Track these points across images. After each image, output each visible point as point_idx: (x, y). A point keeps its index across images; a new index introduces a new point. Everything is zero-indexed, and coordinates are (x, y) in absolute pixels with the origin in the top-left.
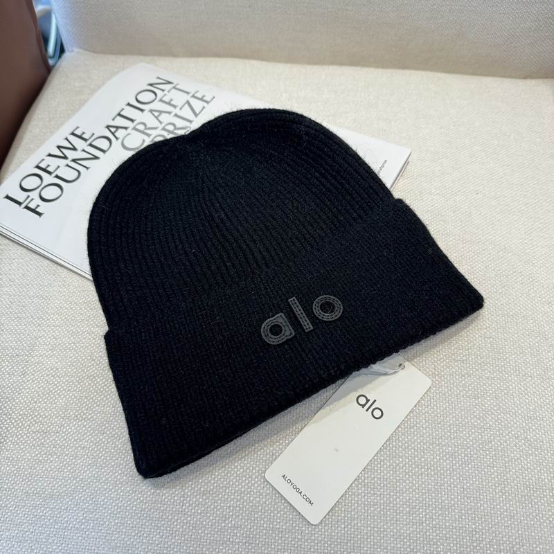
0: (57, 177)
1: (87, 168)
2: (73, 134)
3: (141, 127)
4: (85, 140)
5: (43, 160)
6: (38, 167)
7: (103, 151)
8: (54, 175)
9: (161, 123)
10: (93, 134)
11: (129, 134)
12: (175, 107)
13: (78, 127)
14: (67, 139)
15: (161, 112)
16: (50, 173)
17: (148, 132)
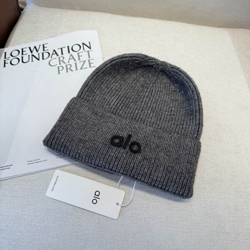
0: (22, 57)
1: (32, 61)
2: (43, 45)
3: (61, 59)
4: (44, 50)
5: (26, 48)
6: (22, 49)
7: (43, 59)
8: (22, 56)
9: (69, 62)
10: (48, 50)
11: (56, 58)
12: (79, 59)
13: (47, 44)
14: (40, 45)
15: (73, 58)
16: (22, 54)
17: (61, 62)
